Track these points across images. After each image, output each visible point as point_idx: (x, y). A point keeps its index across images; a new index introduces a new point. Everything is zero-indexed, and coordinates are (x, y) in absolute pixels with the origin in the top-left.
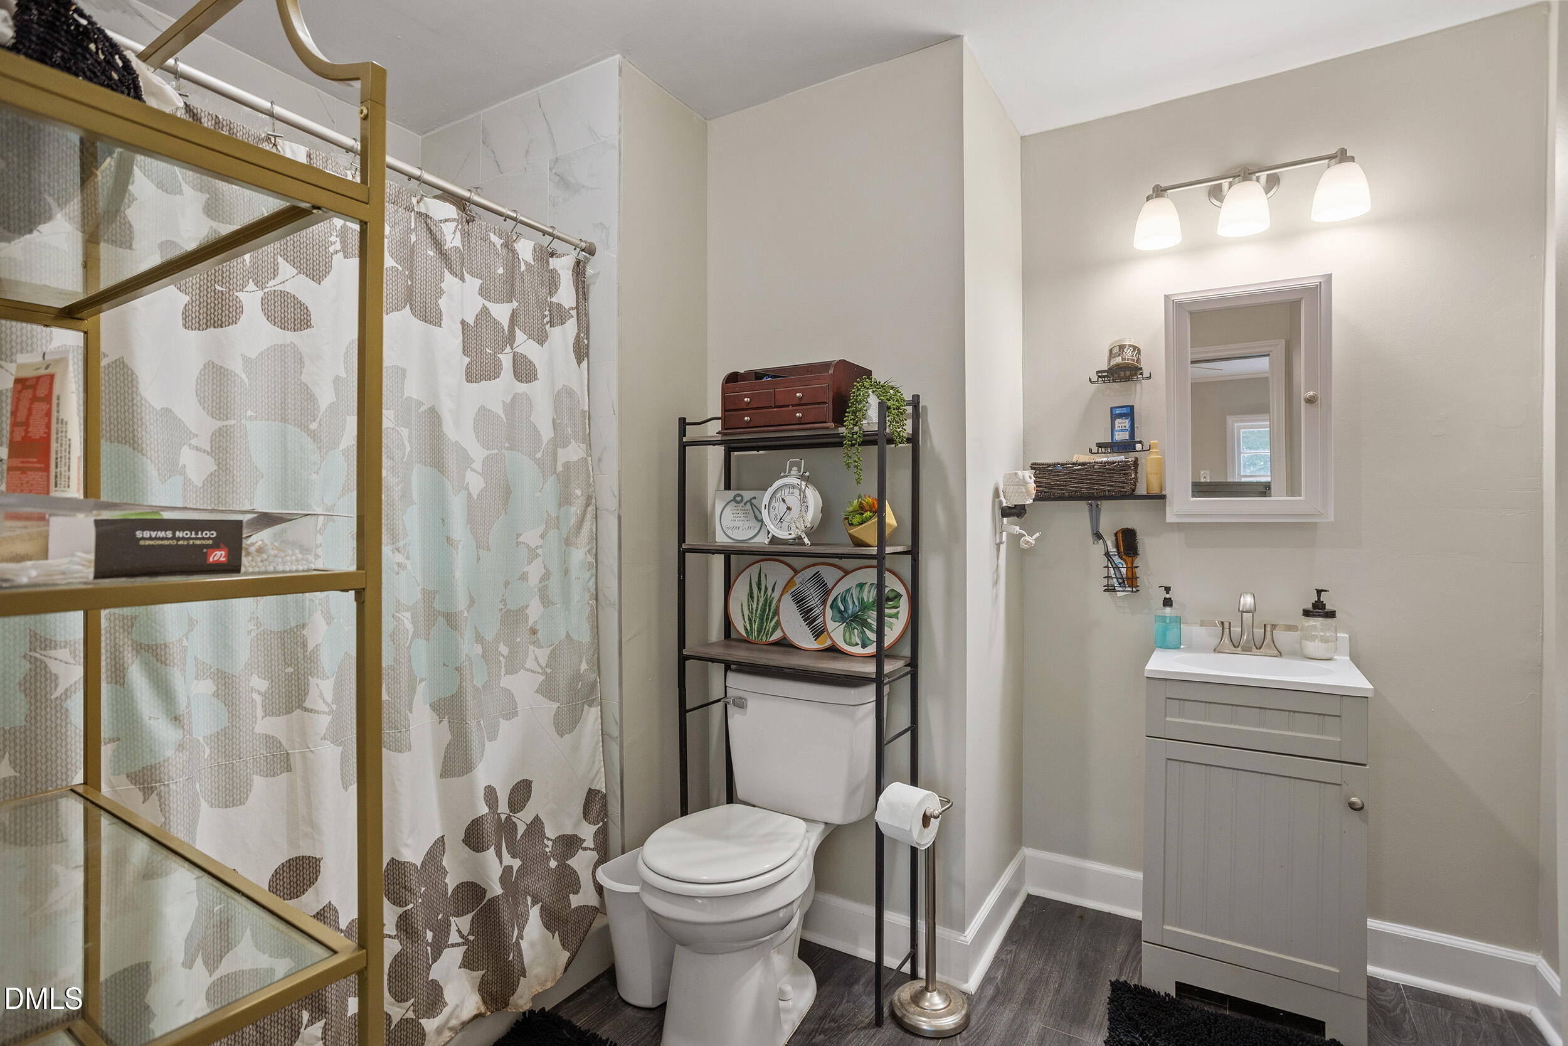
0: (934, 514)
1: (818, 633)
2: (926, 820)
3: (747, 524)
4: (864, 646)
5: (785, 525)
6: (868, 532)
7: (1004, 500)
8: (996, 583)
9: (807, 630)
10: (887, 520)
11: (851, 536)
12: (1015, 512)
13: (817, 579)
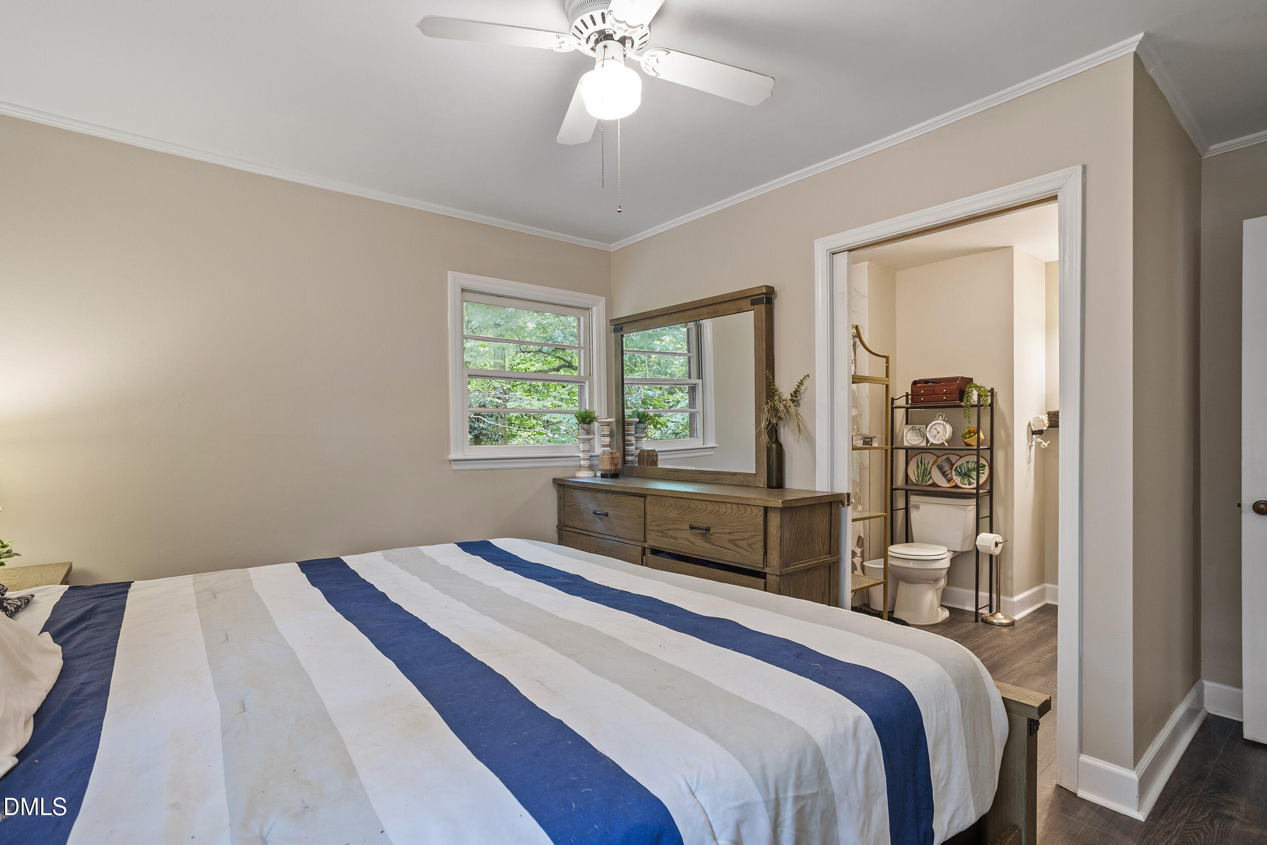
0: (1000, 434)
1: (949, 481)
2: (997, 544)
3: (917, 438)
4: (969, 485)
5: (936, 438)
6: (973, 441)
7: (1033, 428)
8: (1029, 462)
9: (944, 479)
10: (981, 437)
11: (965, 443)
12: (1040, 432)
13: (948, 460)
